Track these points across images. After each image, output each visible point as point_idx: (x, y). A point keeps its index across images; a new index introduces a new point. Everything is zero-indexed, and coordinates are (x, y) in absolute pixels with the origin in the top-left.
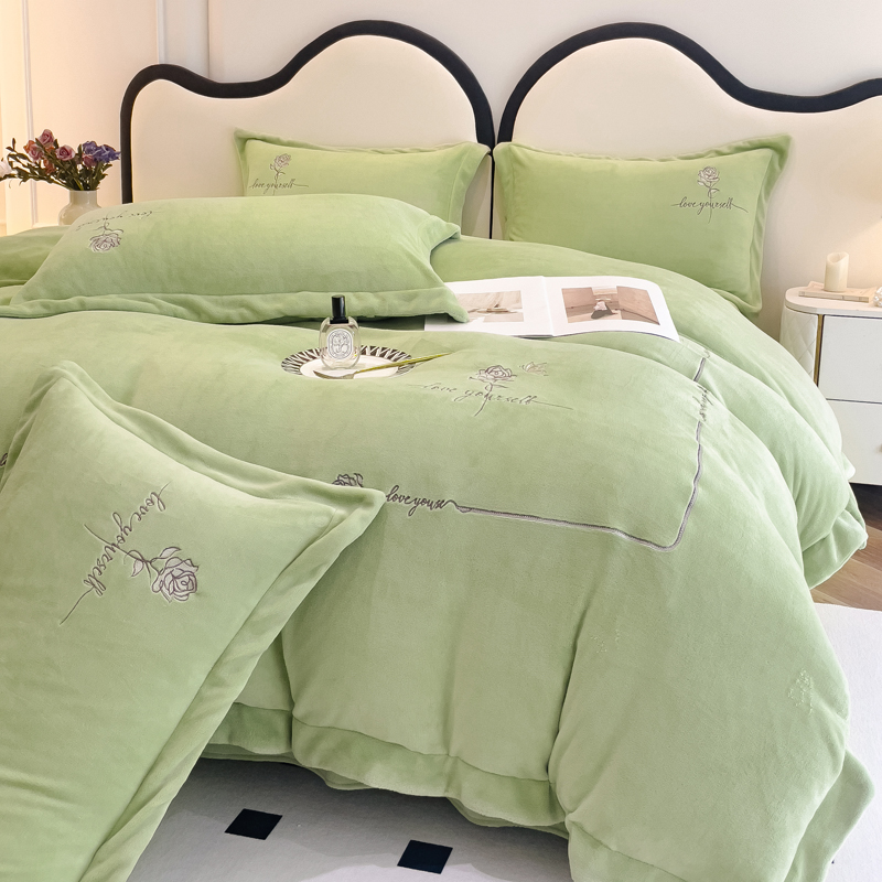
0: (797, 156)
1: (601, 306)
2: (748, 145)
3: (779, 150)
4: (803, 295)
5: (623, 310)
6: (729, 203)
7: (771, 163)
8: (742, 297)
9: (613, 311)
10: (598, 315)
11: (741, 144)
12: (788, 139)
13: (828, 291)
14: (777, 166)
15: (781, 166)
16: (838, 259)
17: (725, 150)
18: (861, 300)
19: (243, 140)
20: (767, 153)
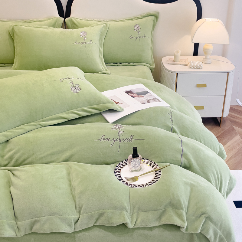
2: (147, 15)
3: (156, 16)
4: (168, 64)
6: (144, 36)
7: (154, 21)
8: (150, 64)
11: (144, 15)
12: (158, 13)
13: (175, 62)
15: (157, 21)
16: (177, 52)
17: (140, 17)
18: (185, 65)
20: (153, 17)
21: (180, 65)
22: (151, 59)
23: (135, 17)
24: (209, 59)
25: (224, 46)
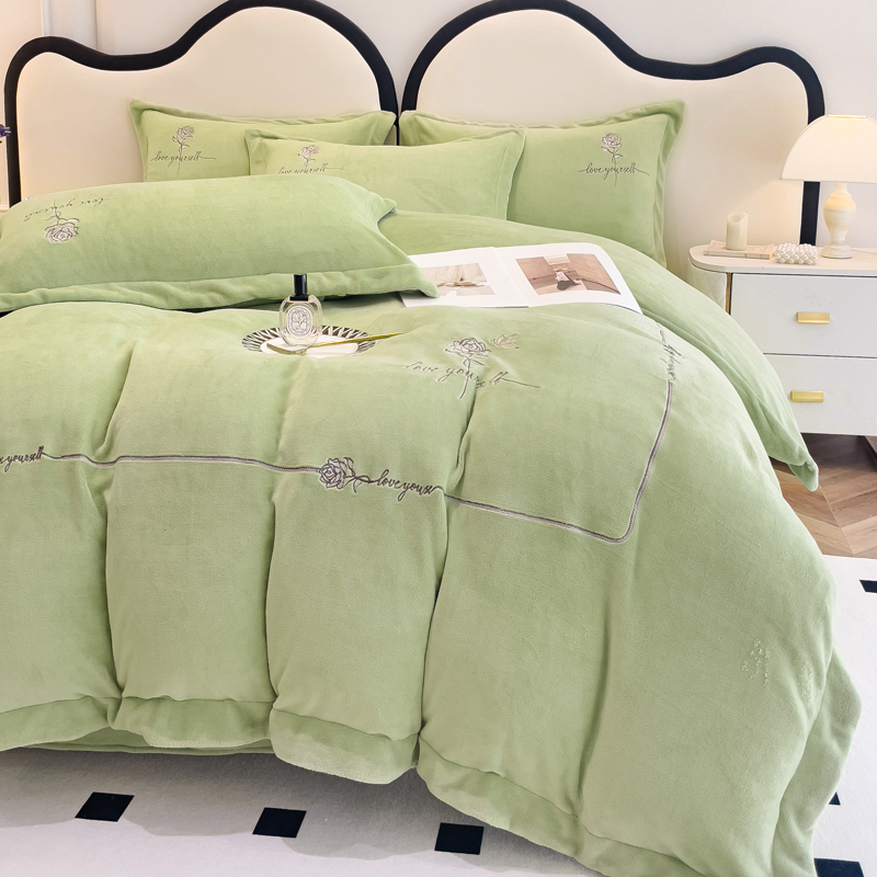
0: (690, 122)
1: (561, 276)
2: (645, 111)
3: (674, 116)
4: (707, 254)
5: (583, 280)
6: (633, 168)
7: (667, 128)
9: (576, 282)
10: (563, 286)
11: (638, 110)
12: (682, 105)
13: (730, 249)
14: (673, 132)
15: (677, 131)
16: (738, 219)
17: (623, 116)
18: (762, 257)
19: (139, 111)
20: (664, 118)
21: (746, 256)
23: (609, 119)
24: (843, 244)
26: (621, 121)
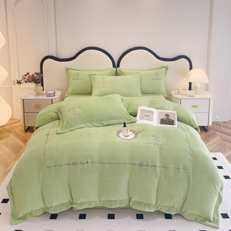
3: (167, 68)
4: (175, 94)
7: (165, 70)
8: (164, 95)
11: (160, 67)
12: (168, 66)
15: (167, 71)
16: (180, 88)
17: (158, 68)
19: (67, 70)
20: (165, 68)
21: (182, 95)
22: (165, 92)
23: (155, 69)
24: (198, 92)
25: (207, 84)
26: (157, 69)
